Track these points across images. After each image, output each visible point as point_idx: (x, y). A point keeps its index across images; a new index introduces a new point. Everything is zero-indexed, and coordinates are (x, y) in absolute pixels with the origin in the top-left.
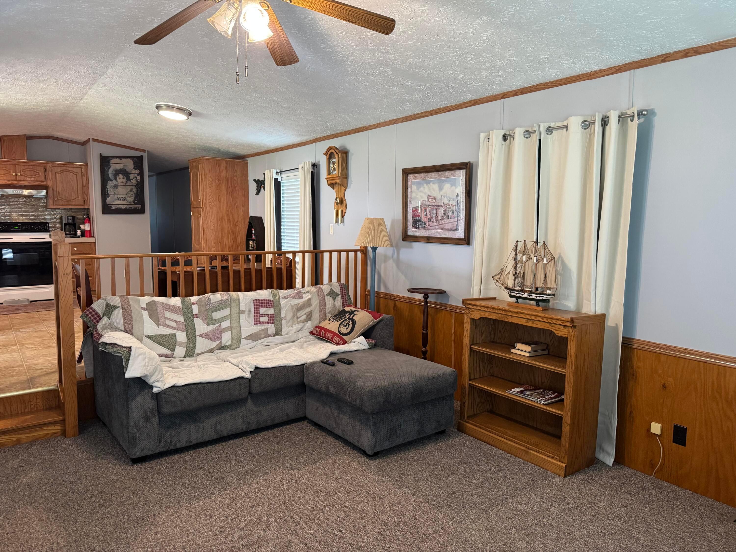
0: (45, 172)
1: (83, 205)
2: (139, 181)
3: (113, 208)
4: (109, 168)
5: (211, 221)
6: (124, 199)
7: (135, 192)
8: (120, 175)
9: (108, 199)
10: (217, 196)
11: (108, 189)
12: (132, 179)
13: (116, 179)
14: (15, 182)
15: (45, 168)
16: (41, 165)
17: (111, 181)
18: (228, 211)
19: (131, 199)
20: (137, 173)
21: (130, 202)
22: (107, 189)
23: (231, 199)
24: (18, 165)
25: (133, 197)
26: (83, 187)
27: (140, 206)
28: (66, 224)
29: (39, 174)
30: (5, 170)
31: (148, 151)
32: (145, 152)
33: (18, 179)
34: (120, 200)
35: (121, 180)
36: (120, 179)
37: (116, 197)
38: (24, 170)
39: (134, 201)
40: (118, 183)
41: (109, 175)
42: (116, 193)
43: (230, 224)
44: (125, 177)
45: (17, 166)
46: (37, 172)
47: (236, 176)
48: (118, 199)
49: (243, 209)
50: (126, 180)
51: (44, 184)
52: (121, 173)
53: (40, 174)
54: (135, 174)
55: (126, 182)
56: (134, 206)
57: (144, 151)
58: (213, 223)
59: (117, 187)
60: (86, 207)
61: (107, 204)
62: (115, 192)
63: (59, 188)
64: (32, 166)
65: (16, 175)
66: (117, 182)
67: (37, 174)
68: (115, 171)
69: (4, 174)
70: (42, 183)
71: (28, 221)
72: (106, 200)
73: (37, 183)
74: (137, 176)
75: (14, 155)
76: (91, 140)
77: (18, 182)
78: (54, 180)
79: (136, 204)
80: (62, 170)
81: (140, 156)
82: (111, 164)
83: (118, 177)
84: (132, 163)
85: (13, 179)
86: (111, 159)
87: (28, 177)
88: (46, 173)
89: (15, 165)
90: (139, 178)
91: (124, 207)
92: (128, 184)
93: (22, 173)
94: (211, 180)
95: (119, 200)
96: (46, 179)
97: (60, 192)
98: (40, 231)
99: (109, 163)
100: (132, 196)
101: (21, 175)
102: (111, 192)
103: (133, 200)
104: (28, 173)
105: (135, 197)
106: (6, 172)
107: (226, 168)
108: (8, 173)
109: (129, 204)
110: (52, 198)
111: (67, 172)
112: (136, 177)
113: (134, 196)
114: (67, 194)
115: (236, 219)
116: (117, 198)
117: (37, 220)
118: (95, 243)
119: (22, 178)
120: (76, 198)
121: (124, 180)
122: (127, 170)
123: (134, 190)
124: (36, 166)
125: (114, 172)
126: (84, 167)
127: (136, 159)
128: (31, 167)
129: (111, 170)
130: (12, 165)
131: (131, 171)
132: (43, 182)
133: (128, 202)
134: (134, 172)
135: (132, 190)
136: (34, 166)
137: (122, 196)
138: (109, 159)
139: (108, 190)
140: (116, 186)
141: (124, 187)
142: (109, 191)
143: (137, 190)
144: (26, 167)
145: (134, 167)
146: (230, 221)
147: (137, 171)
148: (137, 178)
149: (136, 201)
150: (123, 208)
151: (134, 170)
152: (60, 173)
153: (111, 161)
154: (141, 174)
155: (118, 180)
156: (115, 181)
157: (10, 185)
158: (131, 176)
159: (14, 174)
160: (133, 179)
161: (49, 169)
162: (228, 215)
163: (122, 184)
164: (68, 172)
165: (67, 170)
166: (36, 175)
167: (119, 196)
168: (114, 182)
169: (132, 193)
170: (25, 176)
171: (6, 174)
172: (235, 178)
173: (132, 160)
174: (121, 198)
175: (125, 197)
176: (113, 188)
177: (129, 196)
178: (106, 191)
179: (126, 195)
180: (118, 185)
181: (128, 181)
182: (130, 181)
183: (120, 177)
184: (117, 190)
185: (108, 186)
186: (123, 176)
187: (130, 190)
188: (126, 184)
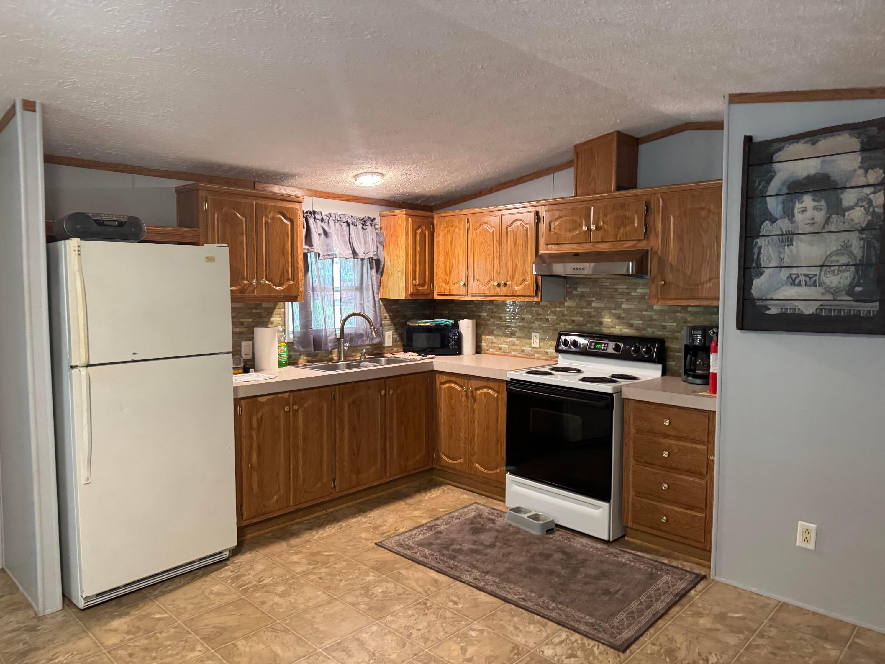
0: (647, 214)
3: (774, 311)
4: (769, 180)
6: (812, 281)
7: (859, 256)
8: (807, 198)
9: (758, 282)
11: (760, 248)
12: (851, 208)
13: (789, 214)
14: (587, 247)
15: (646, 205)
16: (639, 198)
19: (840, 280)
21: (835, 292)
22: (756, 251)
24: (595, 207)
25: (849, 273)
29: (633, 222)
30: (574, 221)
33: (592, 238)
34: (799, 284)
35: (810, 213)
37: (784, 274)
39: (852, 286)
40: (797, 227)
41: (766, 203)
42: (787, 261)
44: (823, 203)
45: (593, 209)
46: (629, 219)
48: (793, 281)
50: (828, 212)
51: (643, 245)
52: (809, 191)
53: (636, 221)
54: (863, 186)
55: (827, 221)
56: (847, 304)
59: (792, 241)
61: (754, 300)
62: (782, 259)
63: (673, 256)
64: (621, 204)
65: (590, 229)
66: (793, 222)
67: (629, 224)
68: (789, 187)
69: (569, 231)
70: (640, 245)
72: (752, 284)
73: (625, 245)
75: (592, 186)
76: (726, 100)
77: (593, 246)
79: (858, 298)
82: (776, 166)
83: (798, 206)
84: (858, 146)
85: (583, 239)
86: (781, 149)
88: (648, 218)
89: (590, 208)
92: (833, 227)
93: (600, 224)
95: (793, 283)
96: (647, 233)
97: (675, 264)
99: (771, 162)
100: (845, 271)
101: (597, 229)
102: (770, 260)
103: (847, 282)
104: (612, 222)
105: (857, 271)
106: (575, 225)
108: (576, 228)
109: (830, 297)
110: (656, 281)
113: (852, 269)
114: (690, 268)
116: (790, 276)
118: (715, 413)
119: (599, 235)
121: (820, 215)
122: (836, 176)
123: (857, 247)
124: (629, 203)
125: (785, 191)
127: (873, 131)
128: (619, 207)
129: (774, 186)
131: (848, 179)
132: (639, 241)
133: (828, 290)
135: (846, 248)
136: (624, 204)
137: (805, 271)
138: (773, 150)
139: (759, 253)
140: (788, 238)
141: (816, 237)
142: (761, 256)
143: (867, 249)
144: (610, 209)
145: (863, 161)
147: (875, 176)
148: (870, 202)
149: (858, 289)
150: (806, 312)
151: (861, 171)
153: (779, 156)
155: (798, 217)
156: (786, 220)
158: (850, 197)
159: (585, 228)
160: (857, 205)
161: (655, 206)
163: (812, 229)
167: (795, 271)
168: (783, 224)
169: (844, 260)
170: (605, 231)
173: (859, 136)
174: (802, 278)
175: (816, 275)
176: (777, 245)
177: (833, 268)
178: (755, 257)
179: (822, 266)
180: (793, 234)
181: (833, 216)
182: (844, 215)
183: (804, 205)
184: (791, 251)
185: (758, 240)
186: (814, 200)
187: (840, 247)
188: (824, 227)
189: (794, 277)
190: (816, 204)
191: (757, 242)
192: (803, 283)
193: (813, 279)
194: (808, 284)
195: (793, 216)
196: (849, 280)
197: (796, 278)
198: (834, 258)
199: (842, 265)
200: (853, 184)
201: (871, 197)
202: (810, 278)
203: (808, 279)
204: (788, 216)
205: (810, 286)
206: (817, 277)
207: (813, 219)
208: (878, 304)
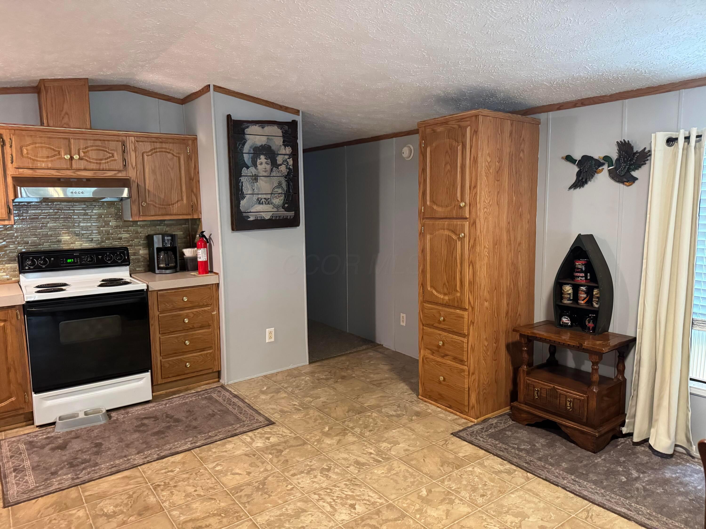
0: (124, 152)
1: (190, 214)
2: (291, 167)
3: (252, 219)
4: (244, 144)
5: (485, 247)
6: (268, 202)
7: (285, 189)
8: (262, 157)
9: (243, 203)
10: (496, 193)
11: (242, 183)
12: (281, 165)
13: (255, 165)
14: (69, 173)
15: (124, 144)
16: (115, 138)
17: (248, 167)
18: (509, 223)
19: (278, 201)
20: (288, 152)
21: (277, 207)
22: (240, 184)
23: (514, 198)
24: (75, 139)
25: (282, 198)
26: (191, 179)
27: (292, 213)
28: (159, 250)
29: (113, 156)
30: (51, 148)
31: (302, 112)
32: (299, 115)
33: (74, 166)
34: (262, 204)
35: (264, 165)
36: (261, 164)
37: (255, 197)
38: (86, 148)
39: (284, 204)
40: (259, 172)
41: (243, 157)
42: (256, 191)
43: (511, 251)
44: (269, 161)
45: (72, 141)
46: (109, 153)
47: (523, 151)
48: (259, 202)
49: (529, 217)
50: (271, 165)
51: (121, 175)
52: (263, 154)
53: (115, 155)
54: (285, 155)
55: (272, 170)
56: (283, 213)
57: (297, 112)
58: (487, 251)
59: (257, 180)
60: (195, 217)
61: (242, 213)
62: (254, 190)
63: (149, 184)
64: (100, 140)
65: (72, 158)
66: (257, 169)
67: (110, 157)
68: (253, 150)
69: (48, 157)
70: (120, 175)
71: (90, 247)
72: (240, 204)
73: (109, 174)
74: (289, 158)
75: (66, 120)
76: (212, 88)
77: (74, 173)
78: (140, 166)
79: (287, 210)
80: (154, 149)
81: (290, 120)
82: (247, 137)
83: (259, 161)
84: (281, 134)
85: (65, 167)
86: (248, 127)
87: (93, 163)
88: (125, 154)
89: (69, 140)
90: (291, 162)
91: (267, 216)
92: (274, 174)
93: (82, 154)
94: (489, 160)
95: (260, 203)
96: (125, 166)
97: (151, 189)
98: (115, 264)
99: (244, 134)
100: (280, 196)
101: (81, 159)
102: (248, 190)
103: (282, 202)
104: (93, 154)
105: (285, 197)
106: (54, 153)
107: (511, 134)
108: (54, 156)
109: (275, 210)
110: (137, 203)
111: (162, 151)
112: (286, 160)
113: (283, 195)
114: (163, 194)
115: (519, 240)
116: (258, 199)
117: (107, 244)
118: (218, 285)
119: (83, 164)
120: (178, 201)
121: (268, 167)
122: (273, 148)
123: (284, 184)
124: (108, 141)
125: (252, 151)
126: (190, 142)
127: (286, 127)
128: (99, 143)
129: (247, 148)
130: (64, 138)
131: (279, 150)
132: (119, 171)
134: (283, 151)
135: (280, 185)
136: (104, 140)
137: (265, 196)
138: (244, 126)
139: (242, 186)
140: (255, 178)
141: (268, 179)
142: (243, 188)
143: (288, 186)
144: (90, 143)
145: (283, 142)
146: (510, 244)
147: (288, 150)
148: (288, 163)
149: (286, 205)
150: (267, 218)
151: (283, 147)
152: (150, 153)
153: (247, 131)
154: (294, 155)
155: (259, 167)
156: (254, 168)
157: (59, 179)
158: (280, 160)
159: (67, 157)
160: (283, 164)
161: (130, 146)
162: (508, 231)
163: (265, 174)
164: (165, 152)
165: (162, 148)
166: (107, 158)
167: (260, 196)
168: (252, 170)
169: (280, 191)
170: (87, 160)
171: (52, 157)
172: (521, 155)
173: (281, 129)
174: (263, 200)
175: (269, 198)
176: (250, 182)
177: (276, 195)
178: (240, 187)
179: (271, 194)
180: (258, 176)
181: (274, 168)
182: (278, 168)
183: (261, 161)
184: (257, 185)
185: (241, 178)
186: (266, 159)
187: (278, 185)
188: (270, 174)
189: (260, 199)
190: (266, 161)
191: (240, 179)
192: (264, 203)
193: (268, 201)
194: (266, 203)
195: (257, 166)
196: (283, 201)
197: (261, 200)
198: (276, 190)
199: (279, 194)
200: (281, 153)
201: (288, 160)
202: (267, 200)
203: (266, 201)
204: (255, 166)
205: (267, 204)
206: (270, 200)
207: (265, 169)
208: (294, 212)
